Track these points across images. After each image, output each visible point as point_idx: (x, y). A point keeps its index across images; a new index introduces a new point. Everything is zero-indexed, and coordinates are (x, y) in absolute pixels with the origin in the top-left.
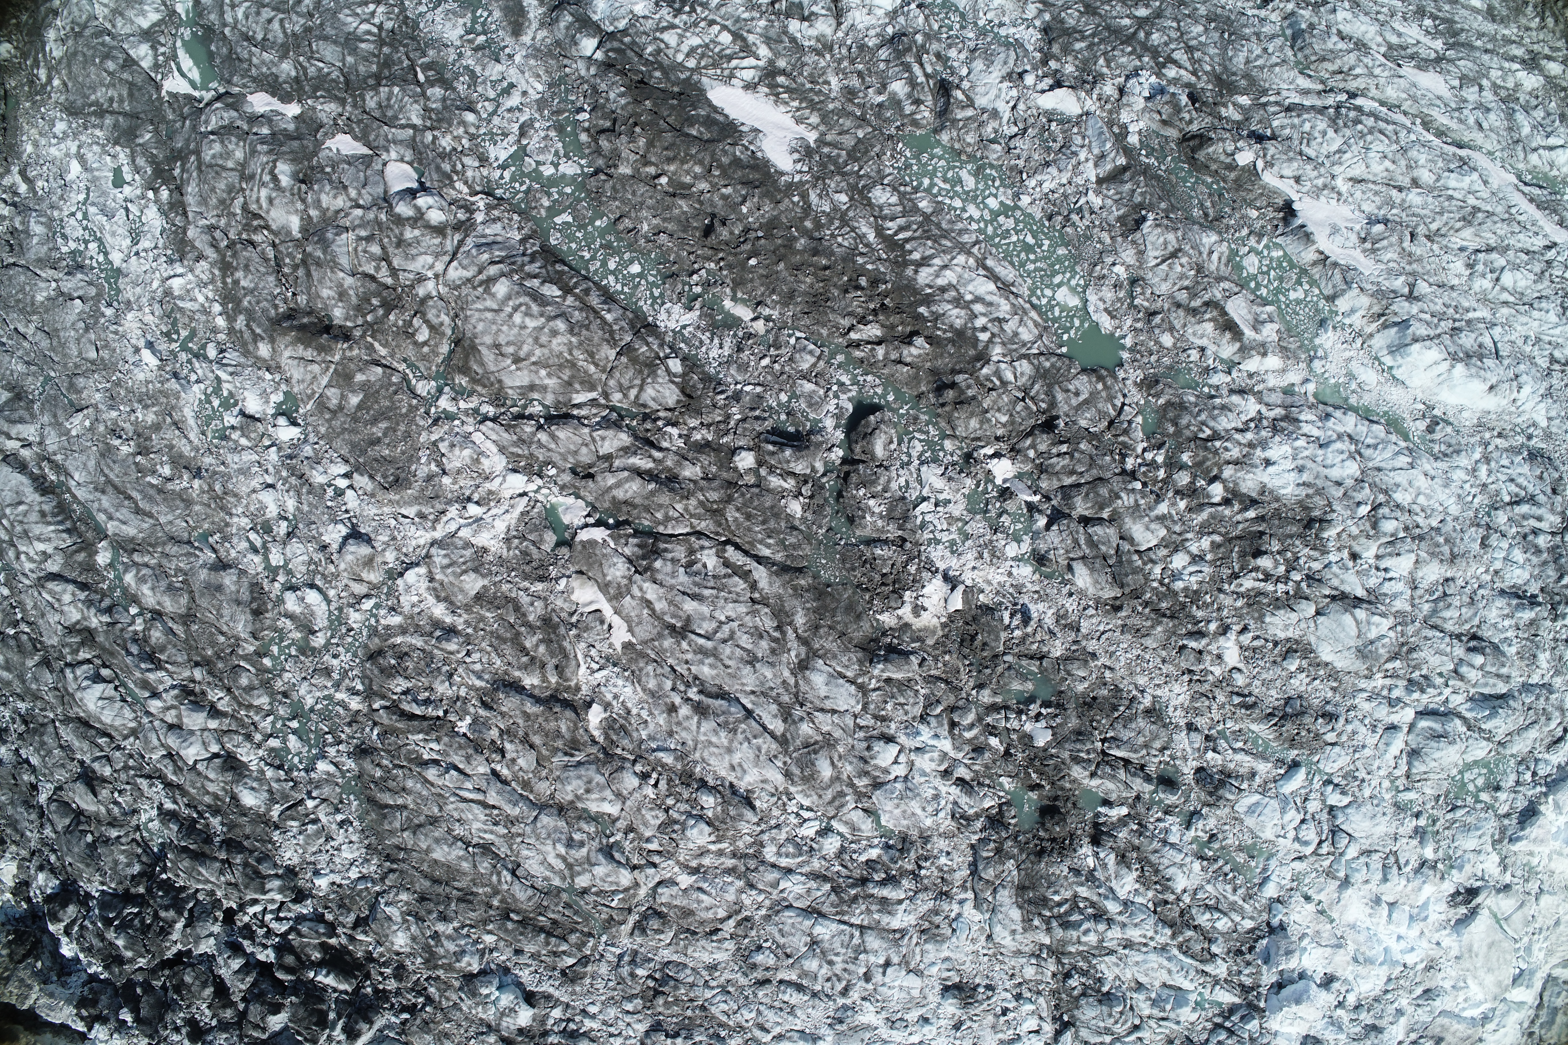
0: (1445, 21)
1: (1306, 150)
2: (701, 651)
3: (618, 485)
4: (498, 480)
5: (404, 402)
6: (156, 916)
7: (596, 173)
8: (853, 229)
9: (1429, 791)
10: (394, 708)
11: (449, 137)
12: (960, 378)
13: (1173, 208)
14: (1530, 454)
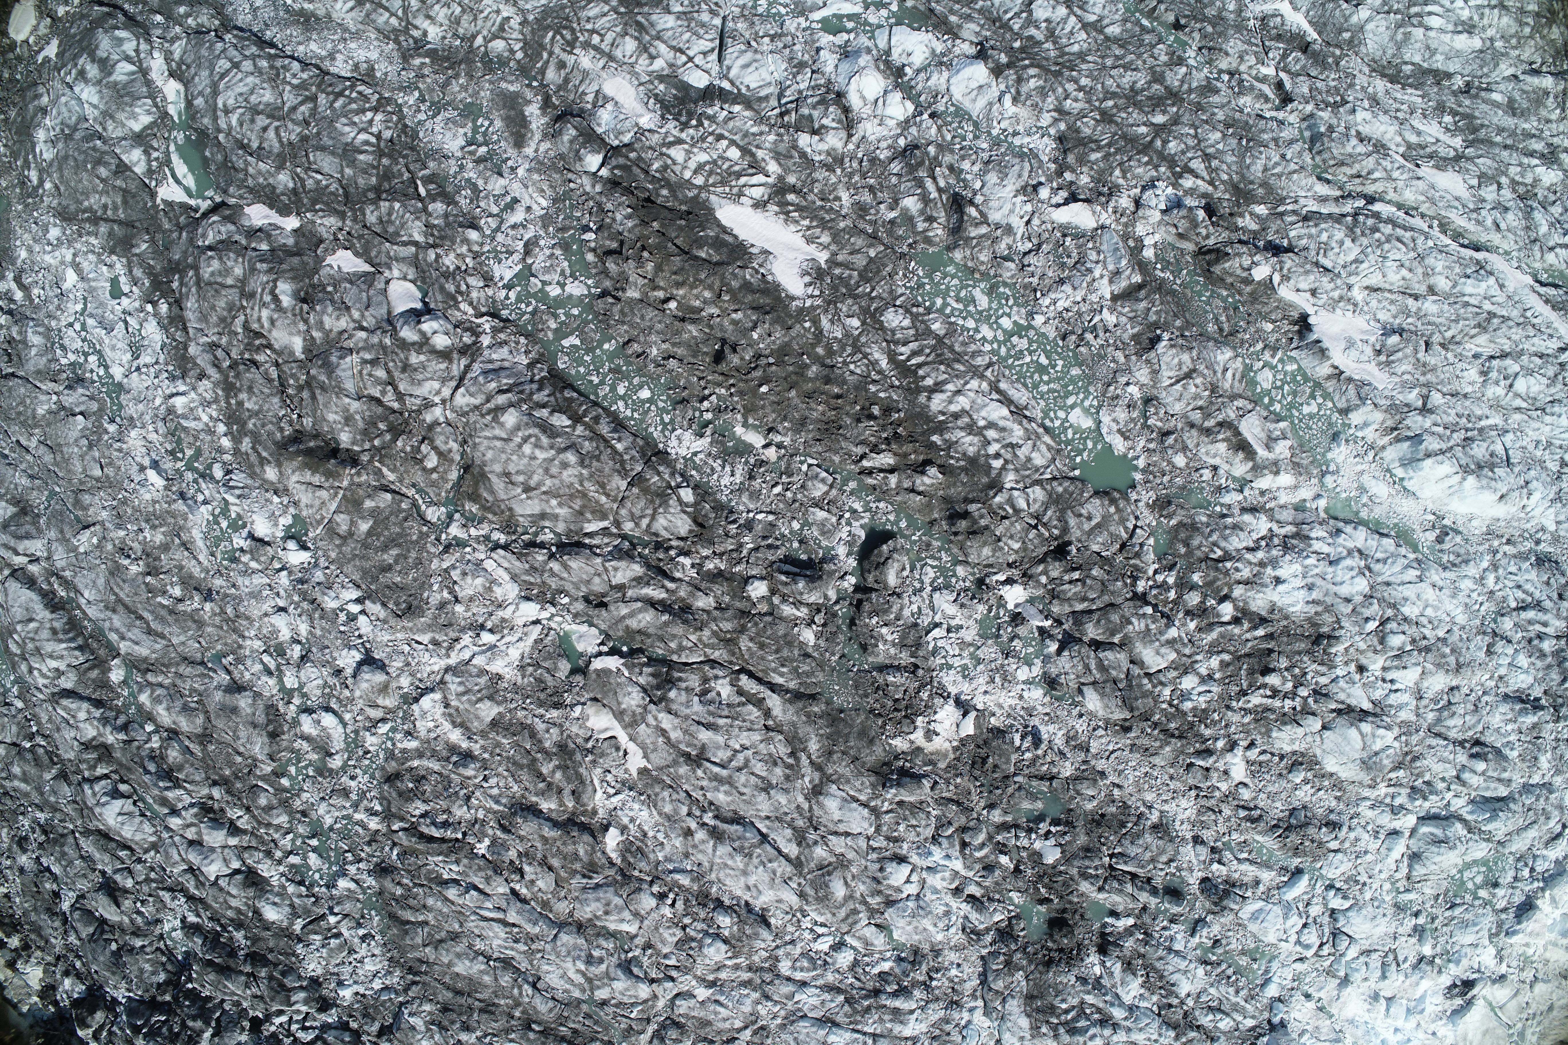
0: (1465, 116)
1: (1323, 261)
2: (716, 778)
3: (632, 615)
4: (511, 608)
5: (414, 529)
6: (184, 1025)
7: (604, 294)
8: (865, 356)
9: (1429, 890)
10: (412, 830)
11: (452, 256)
12: (973, 508)
13: (1188, 325)
14: (1538, 559)
